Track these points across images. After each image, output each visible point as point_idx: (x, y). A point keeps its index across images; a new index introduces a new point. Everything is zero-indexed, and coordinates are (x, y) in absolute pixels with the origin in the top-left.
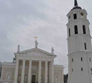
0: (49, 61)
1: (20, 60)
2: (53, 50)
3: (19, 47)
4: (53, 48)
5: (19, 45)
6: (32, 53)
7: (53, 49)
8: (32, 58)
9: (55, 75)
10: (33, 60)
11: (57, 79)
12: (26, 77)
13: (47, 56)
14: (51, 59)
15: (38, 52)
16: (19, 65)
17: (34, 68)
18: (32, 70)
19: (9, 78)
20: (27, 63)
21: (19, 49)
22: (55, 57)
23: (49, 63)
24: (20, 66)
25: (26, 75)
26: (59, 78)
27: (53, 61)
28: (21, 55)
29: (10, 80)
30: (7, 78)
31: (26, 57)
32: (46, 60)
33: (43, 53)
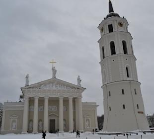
0: (75, 96)
1: (30, 98)
2: (79, 80)
3: (27, 77)
4: (79, 76)
5: (28, 75)
6: (48, 86)
8: (49, 94)
9: (84, 117)
10: (51, 96)
11: (87, 123)
12: (41, 123)
13: (71, 90)
14: (78, 94)
15: (57, 84)
16: (29, 106)
17: (53, 110)
18: (49, 113)
20: (42, 101)
21: (27, 81)
22: (83, 91)
23: (74, 100)
24: (31, 107)
25: (41, 120)
26: (90, 121)
27: (81, 96)
28: (31, 90)
29: (16, 129)
30: (12, 126)
31: (39, 93)
32: (70, 96)
33: (64, 85)
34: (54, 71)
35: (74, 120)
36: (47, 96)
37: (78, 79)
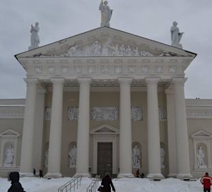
3: (34, 30)
5: (37, 24)
7: (178, 29)
8: (91, 71)
11: (200, 156)
13: (154, 59)
15: (114, 44)
17: (106, 117)
19: (9, 159)
22: (188, 62)
27: (182, 78)
29: (14, 165)
31: (65, 70)
33: (133, 47)
34: (106, 12)
35: (164, 145)
36: (85, 77)
37: (172, 32)
